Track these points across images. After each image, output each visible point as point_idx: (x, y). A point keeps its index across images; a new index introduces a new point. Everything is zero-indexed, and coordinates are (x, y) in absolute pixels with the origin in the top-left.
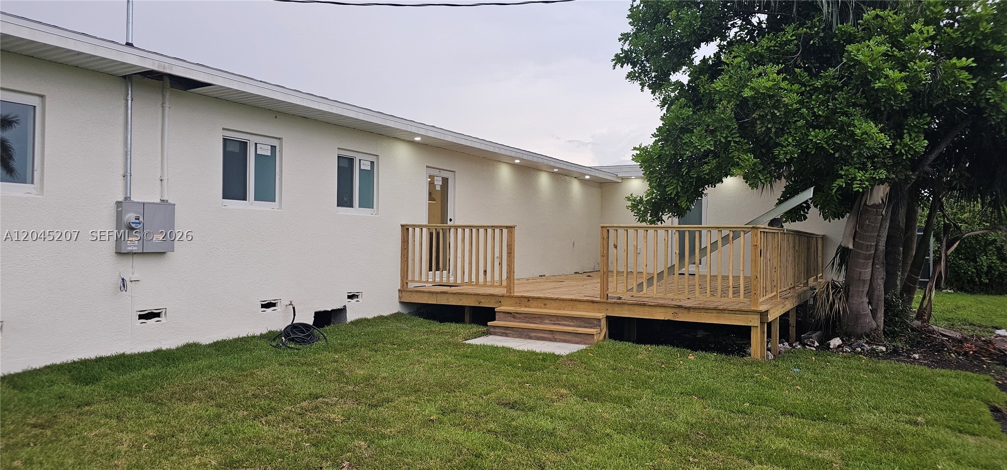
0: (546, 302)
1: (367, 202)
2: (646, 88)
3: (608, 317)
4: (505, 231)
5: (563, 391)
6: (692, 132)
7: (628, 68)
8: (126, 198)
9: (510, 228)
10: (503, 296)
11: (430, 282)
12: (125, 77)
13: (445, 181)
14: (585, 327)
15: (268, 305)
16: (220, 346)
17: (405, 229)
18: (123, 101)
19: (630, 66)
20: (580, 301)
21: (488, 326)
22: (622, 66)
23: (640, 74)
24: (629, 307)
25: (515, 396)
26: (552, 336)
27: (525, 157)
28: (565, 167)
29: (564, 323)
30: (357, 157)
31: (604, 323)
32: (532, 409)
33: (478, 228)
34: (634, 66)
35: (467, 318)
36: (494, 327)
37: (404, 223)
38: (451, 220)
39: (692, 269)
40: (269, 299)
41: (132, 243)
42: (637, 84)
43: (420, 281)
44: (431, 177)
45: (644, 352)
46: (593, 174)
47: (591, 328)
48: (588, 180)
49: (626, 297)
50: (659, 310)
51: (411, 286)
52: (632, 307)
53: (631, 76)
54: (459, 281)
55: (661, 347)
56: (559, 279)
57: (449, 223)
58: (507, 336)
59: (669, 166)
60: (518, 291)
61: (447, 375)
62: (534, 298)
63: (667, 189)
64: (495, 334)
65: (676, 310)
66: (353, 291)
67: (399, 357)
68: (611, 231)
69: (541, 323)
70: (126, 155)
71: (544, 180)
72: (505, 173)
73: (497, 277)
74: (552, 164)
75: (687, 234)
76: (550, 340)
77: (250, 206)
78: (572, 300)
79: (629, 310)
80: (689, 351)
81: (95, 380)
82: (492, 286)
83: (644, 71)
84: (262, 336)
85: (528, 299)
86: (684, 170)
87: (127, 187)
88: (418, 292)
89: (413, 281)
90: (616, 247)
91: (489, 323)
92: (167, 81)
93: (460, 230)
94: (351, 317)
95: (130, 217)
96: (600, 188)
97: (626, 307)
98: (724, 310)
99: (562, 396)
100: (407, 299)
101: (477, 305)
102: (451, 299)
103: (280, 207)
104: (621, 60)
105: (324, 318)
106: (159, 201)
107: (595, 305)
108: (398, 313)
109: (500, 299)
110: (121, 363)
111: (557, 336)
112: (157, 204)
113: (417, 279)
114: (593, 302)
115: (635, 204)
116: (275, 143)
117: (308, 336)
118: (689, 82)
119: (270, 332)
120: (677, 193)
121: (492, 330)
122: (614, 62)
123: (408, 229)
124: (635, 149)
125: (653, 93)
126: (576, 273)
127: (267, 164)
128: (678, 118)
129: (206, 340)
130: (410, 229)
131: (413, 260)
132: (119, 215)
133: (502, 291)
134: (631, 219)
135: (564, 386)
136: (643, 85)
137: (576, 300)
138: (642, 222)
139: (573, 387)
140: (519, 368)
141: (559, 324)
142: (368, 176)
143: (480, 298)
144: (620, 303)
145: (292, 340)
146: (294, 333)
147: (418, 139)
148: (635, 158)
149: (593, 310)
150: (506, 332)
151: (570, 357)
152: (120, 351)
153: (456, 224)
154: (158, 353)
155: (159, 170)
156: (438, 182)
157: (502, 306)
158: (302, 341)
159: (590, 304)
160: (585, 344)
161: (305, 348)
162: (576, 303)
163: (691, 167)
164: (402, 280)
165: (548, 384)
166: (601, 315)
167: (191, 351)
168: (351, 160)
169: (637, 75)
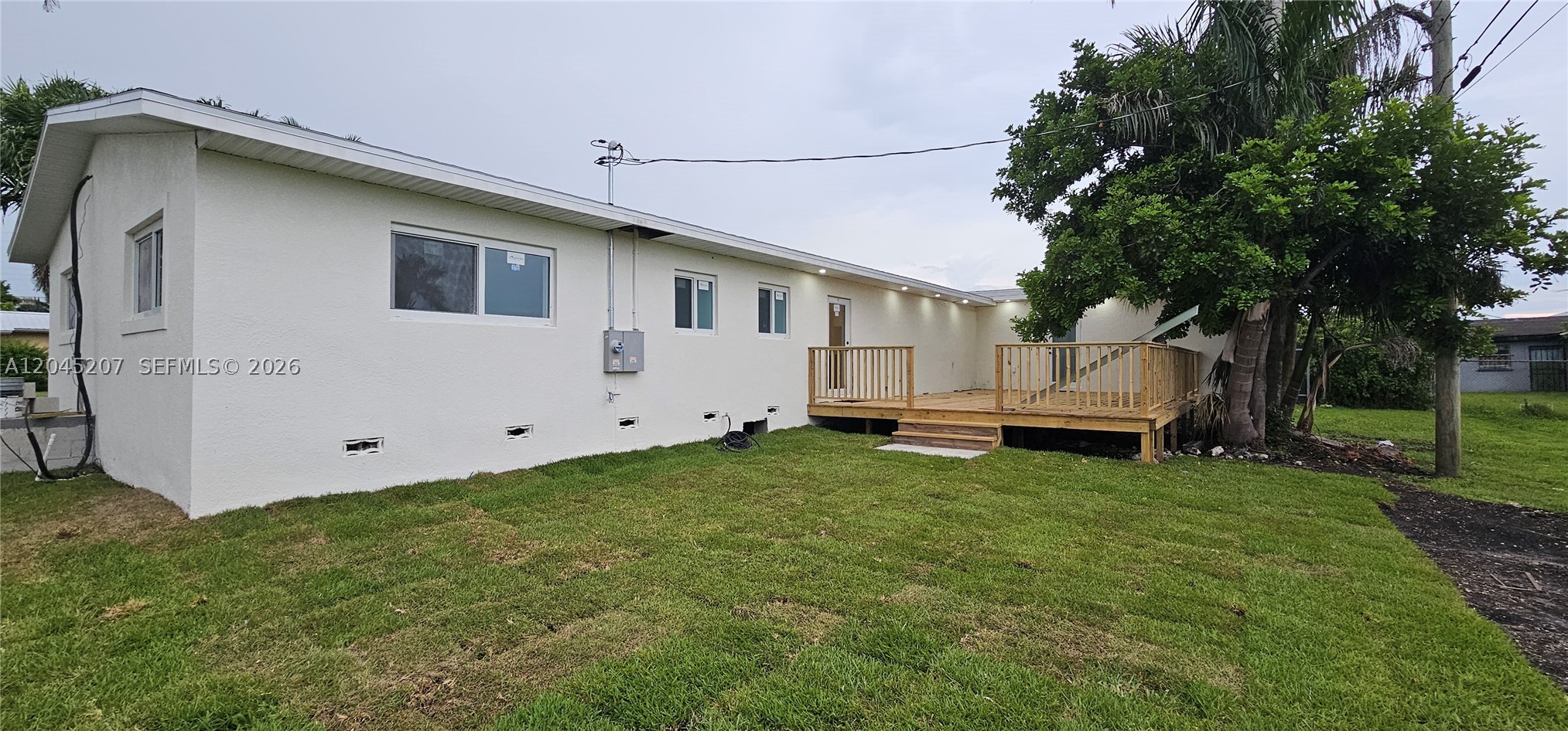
0: (944, 414)
1: (781, 328)
2: (1023, 218)
3: (1003, 427)
4: (904, 351)
5: (977, 486)
6: (1080, 258)
7: (1006, 200)
8: (610, 328)
9: (909, 348)
10: (904, 409)
11: (835, 398)
12: (607, 231)
13: (843, 307)
14: (983, 436)
15: (709, 416)
16: (677, 449)
17: (812, 350)
18: (607, 251)
19: (1008, 198)
20: (977, 413)
21: (892, 435)
22: (1001, 199)
23: (1018, 205)
24: (1024, 417)
25: (938, 489)
26: (953, 444)
27: (912, 285)
28: (946, 293)
29: (963, 432)
30: (773, 289)
31: (999, 431)
32: (954, 499)
33: (879, 349)
34: (1012, 197)
35: (868, 430)
36: (898, 436)
37: (810, 346)
38: (848, 343)
39: (1073, 386)
40: (710, 411)
41: (616, 363)
42: (1014, 214)
43: (826, 397)
44: (831, 306)
45: (1039, 457)
46: (971, 298)
47: (988, 436)
48: (966, 305)
49: (1019, 410)
50: (1052, 419)
51: (818, 401)
52: (1027, 418)
53: (1008, 207)
54: (862, 397)
55: (1054, 453)
56: (946, 396)
57: (846, 346)
58: (910, 444)
59: (1052, 290)
60: (917, 405)
61: (871, 473)
62: (933, 411)
63: (1051, 311)
64: (899, 442)
65: (1068, 419)
66: (772, 405)
67: (825, 459)
68: (1005, 349)
69: (941, 432)
70: (610, 294)
71: (926, 305)
72: (892, 299)
73: (897, 393)
74: (935, 290)
75: (1068, 351)
76: (951, 447)
77: (694, 333)
78: (969, 412)
79: (1024, 420)
80: (1081, 456)
81: (600, 471)
82: (893, 401)
83: (1021, 202)
84: (705, 442)
85: (928, 411)
86: (1067, 293)
87: (611, 319)
88: (825, 406)
89: (820, 397)
90: (1010, 364)
91: (893, 433)
92: (636, 232)
93: (855, 351)
94: (771, 427)
95: (614, 343)
96: (976, 311)
97: (1020, 417)
98: (1115, 418)
99: (977, 490)
100: (815, 413)
101: (880, 417)
102: (855, 413)
103: (717, 334)
104: (999, 193)
105: (750, 427)
106: (632, 330)
107: (991, 415)
108: (808, 425)
109: (902, 412)
110: (612, 459)
111: (958, 444)
112: (630, 332)
113: (823, 395)
114: (989, 413)
115: (1020, 326)
116: (712, 279)
117: (744, 442)
118: (1071, 213)
119: (712, 439)
120: (1061, 313)
121: (896, 439)
122: (993, 195)
123: (814, 351)
124: (1019, 274)
125: (1030, 222)
126: (955, 391)
127: (706, 297)
128: (1066, 246)
129: (667, 444)
130: (817, 351)
131: (820, 379)
132: (606, 341)
133: (904, 405)
134: (1016, 339)
135: (977, 483)
136: (1020, 215)
137: (973, 412)
138: (1026, 341)
139: (983, 482)
140: (932, 469)
141: (957, 433)
142: (782, 305)
143: (883, 412)
144: (1014, 414)
145: (732, 445)
146: (733, 439)
147: (823, 271)
148: (1019, 283)
149: (990, 421)
150: (909, 440)
151: (974, 460)
152: (609, 451)
153: (853, 346)
154: (635, 452)
155: (632, 305)
156: (837, 309)
157: (903, 418)
158: (740, 446)
159: (987, 415)
160: (984, 450)
161: (743, 452)
162: (973, 415)
163: (1073, 289)
164: (810, 397)
165: (962, 481)
166: (997, 425)
167: (657, 451)
168: (768, 292)
169: (1014, 206)
